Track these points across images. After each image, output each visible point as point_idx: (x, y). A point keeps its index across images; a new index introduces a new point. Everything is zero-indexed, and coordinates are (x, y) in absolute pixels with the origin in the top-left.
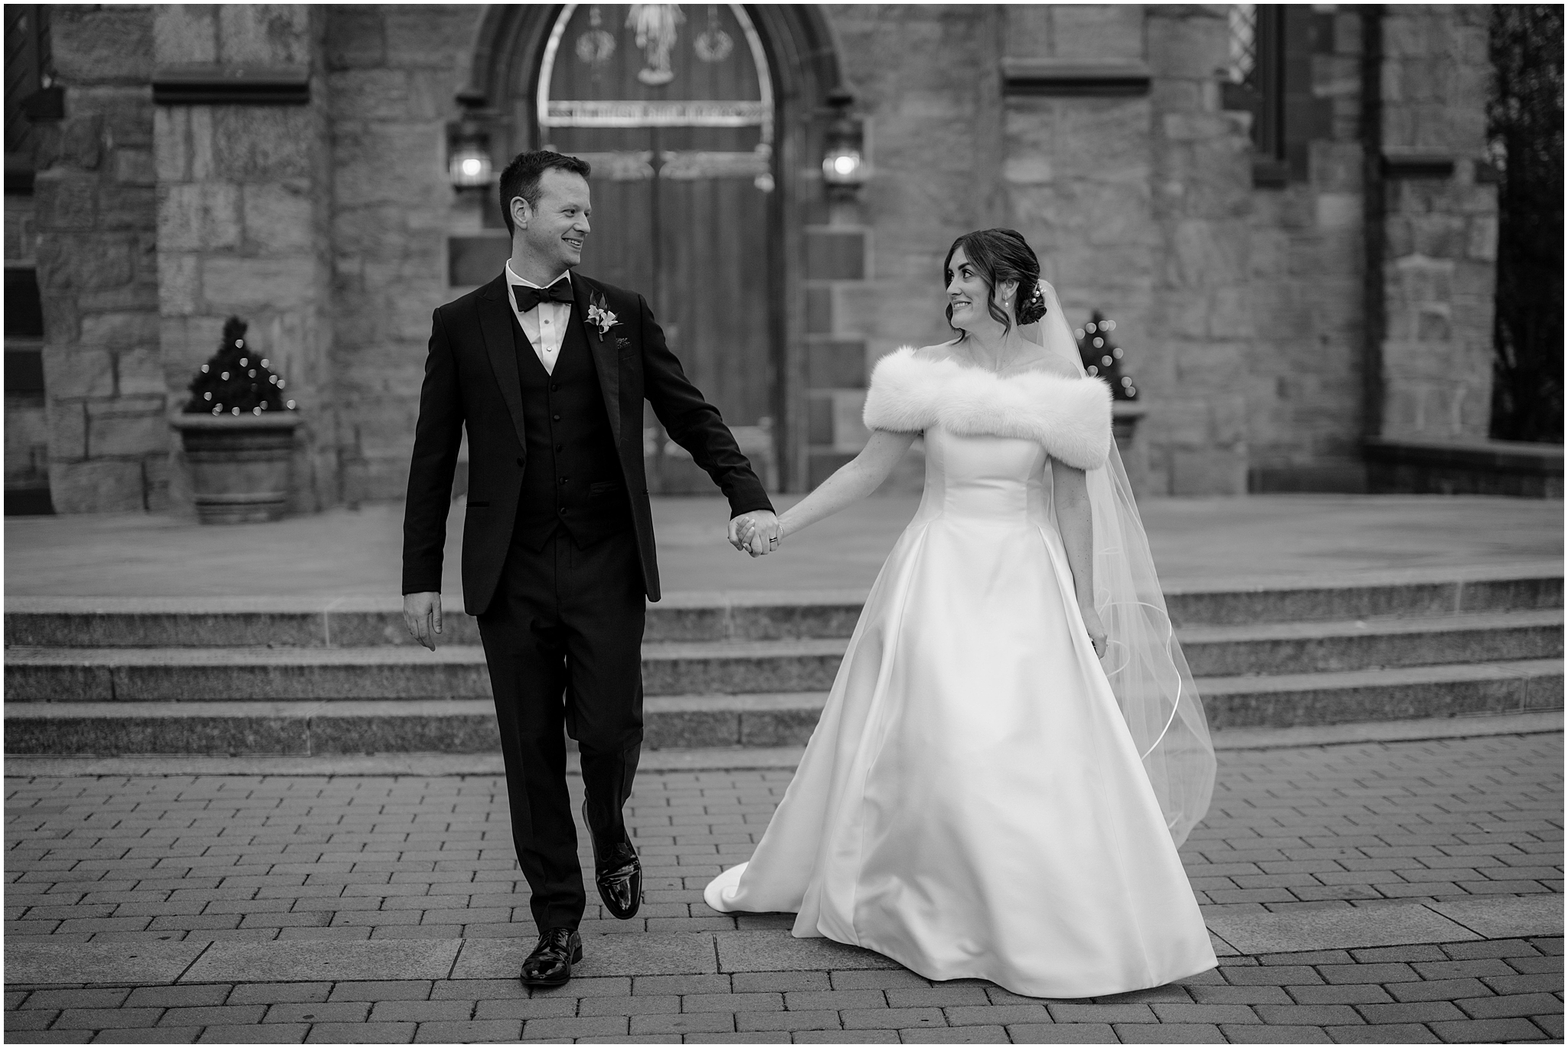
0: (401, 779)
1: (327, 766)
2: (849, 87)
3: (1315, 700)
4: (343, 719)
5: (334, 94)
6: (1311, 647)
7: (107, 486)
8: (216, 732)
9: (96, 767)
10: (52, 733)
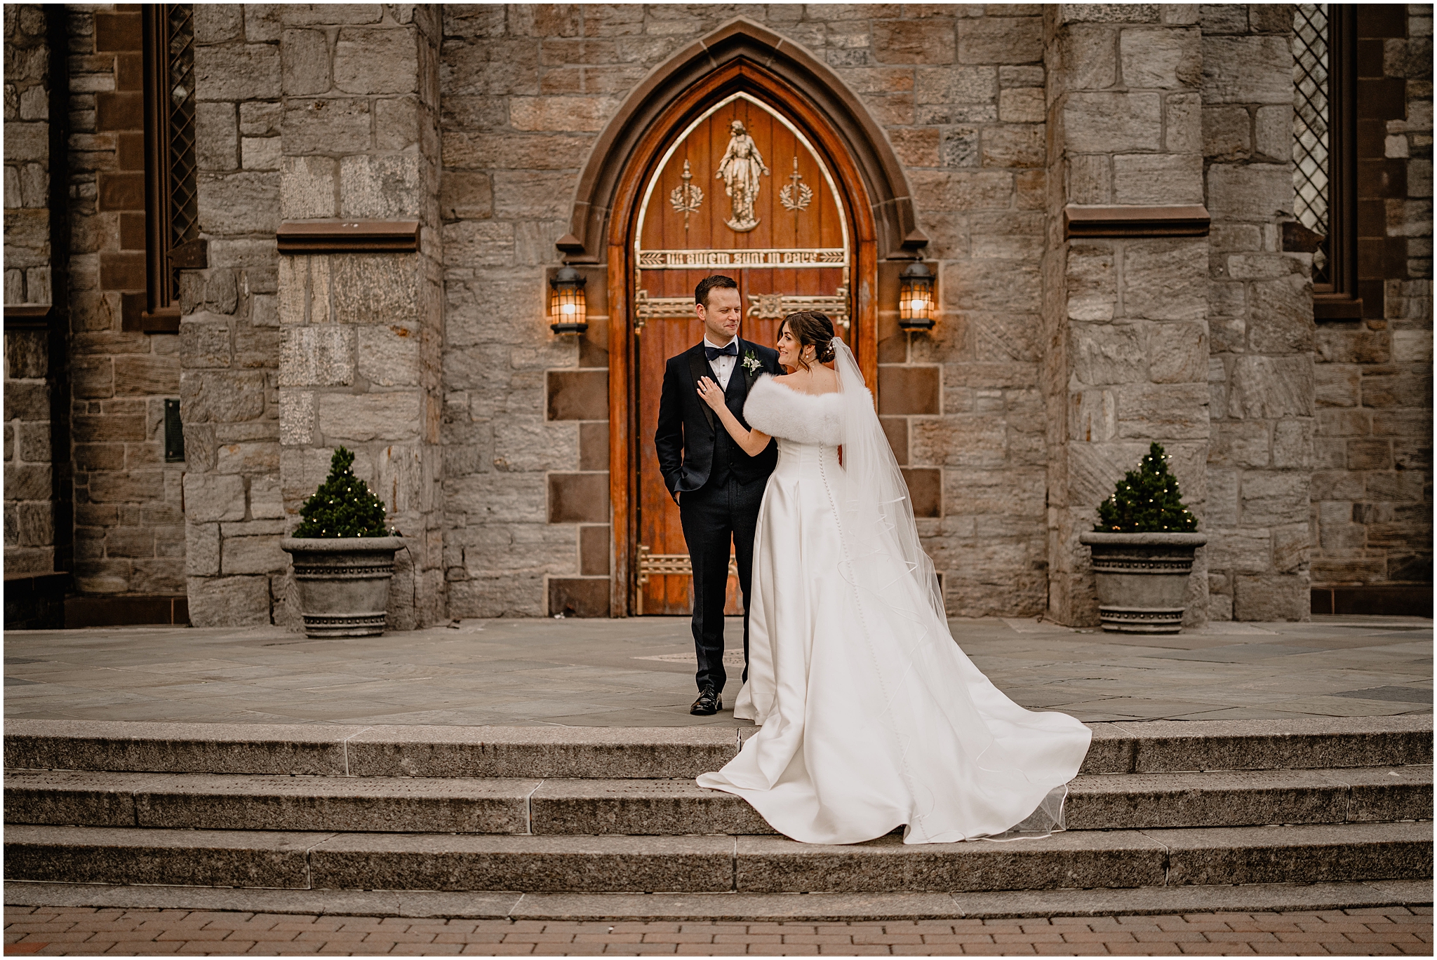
0: (386, 920)
1: (318, 903)
2: (923, 233)
3: (1340, 856)
4: (341, 854)
5: (447, 243)
6: (1339, 798)
7: (237, 600)
8: (220, 864)
9: (99, 898)
10: (68, 860)
